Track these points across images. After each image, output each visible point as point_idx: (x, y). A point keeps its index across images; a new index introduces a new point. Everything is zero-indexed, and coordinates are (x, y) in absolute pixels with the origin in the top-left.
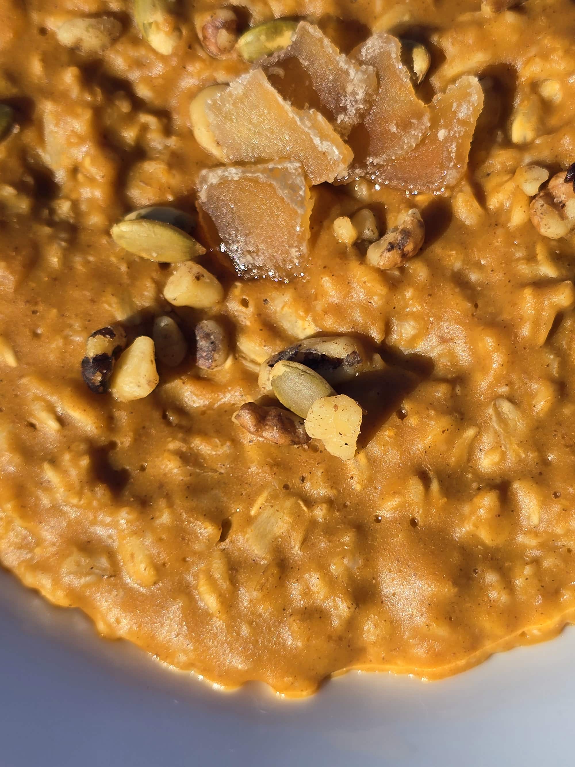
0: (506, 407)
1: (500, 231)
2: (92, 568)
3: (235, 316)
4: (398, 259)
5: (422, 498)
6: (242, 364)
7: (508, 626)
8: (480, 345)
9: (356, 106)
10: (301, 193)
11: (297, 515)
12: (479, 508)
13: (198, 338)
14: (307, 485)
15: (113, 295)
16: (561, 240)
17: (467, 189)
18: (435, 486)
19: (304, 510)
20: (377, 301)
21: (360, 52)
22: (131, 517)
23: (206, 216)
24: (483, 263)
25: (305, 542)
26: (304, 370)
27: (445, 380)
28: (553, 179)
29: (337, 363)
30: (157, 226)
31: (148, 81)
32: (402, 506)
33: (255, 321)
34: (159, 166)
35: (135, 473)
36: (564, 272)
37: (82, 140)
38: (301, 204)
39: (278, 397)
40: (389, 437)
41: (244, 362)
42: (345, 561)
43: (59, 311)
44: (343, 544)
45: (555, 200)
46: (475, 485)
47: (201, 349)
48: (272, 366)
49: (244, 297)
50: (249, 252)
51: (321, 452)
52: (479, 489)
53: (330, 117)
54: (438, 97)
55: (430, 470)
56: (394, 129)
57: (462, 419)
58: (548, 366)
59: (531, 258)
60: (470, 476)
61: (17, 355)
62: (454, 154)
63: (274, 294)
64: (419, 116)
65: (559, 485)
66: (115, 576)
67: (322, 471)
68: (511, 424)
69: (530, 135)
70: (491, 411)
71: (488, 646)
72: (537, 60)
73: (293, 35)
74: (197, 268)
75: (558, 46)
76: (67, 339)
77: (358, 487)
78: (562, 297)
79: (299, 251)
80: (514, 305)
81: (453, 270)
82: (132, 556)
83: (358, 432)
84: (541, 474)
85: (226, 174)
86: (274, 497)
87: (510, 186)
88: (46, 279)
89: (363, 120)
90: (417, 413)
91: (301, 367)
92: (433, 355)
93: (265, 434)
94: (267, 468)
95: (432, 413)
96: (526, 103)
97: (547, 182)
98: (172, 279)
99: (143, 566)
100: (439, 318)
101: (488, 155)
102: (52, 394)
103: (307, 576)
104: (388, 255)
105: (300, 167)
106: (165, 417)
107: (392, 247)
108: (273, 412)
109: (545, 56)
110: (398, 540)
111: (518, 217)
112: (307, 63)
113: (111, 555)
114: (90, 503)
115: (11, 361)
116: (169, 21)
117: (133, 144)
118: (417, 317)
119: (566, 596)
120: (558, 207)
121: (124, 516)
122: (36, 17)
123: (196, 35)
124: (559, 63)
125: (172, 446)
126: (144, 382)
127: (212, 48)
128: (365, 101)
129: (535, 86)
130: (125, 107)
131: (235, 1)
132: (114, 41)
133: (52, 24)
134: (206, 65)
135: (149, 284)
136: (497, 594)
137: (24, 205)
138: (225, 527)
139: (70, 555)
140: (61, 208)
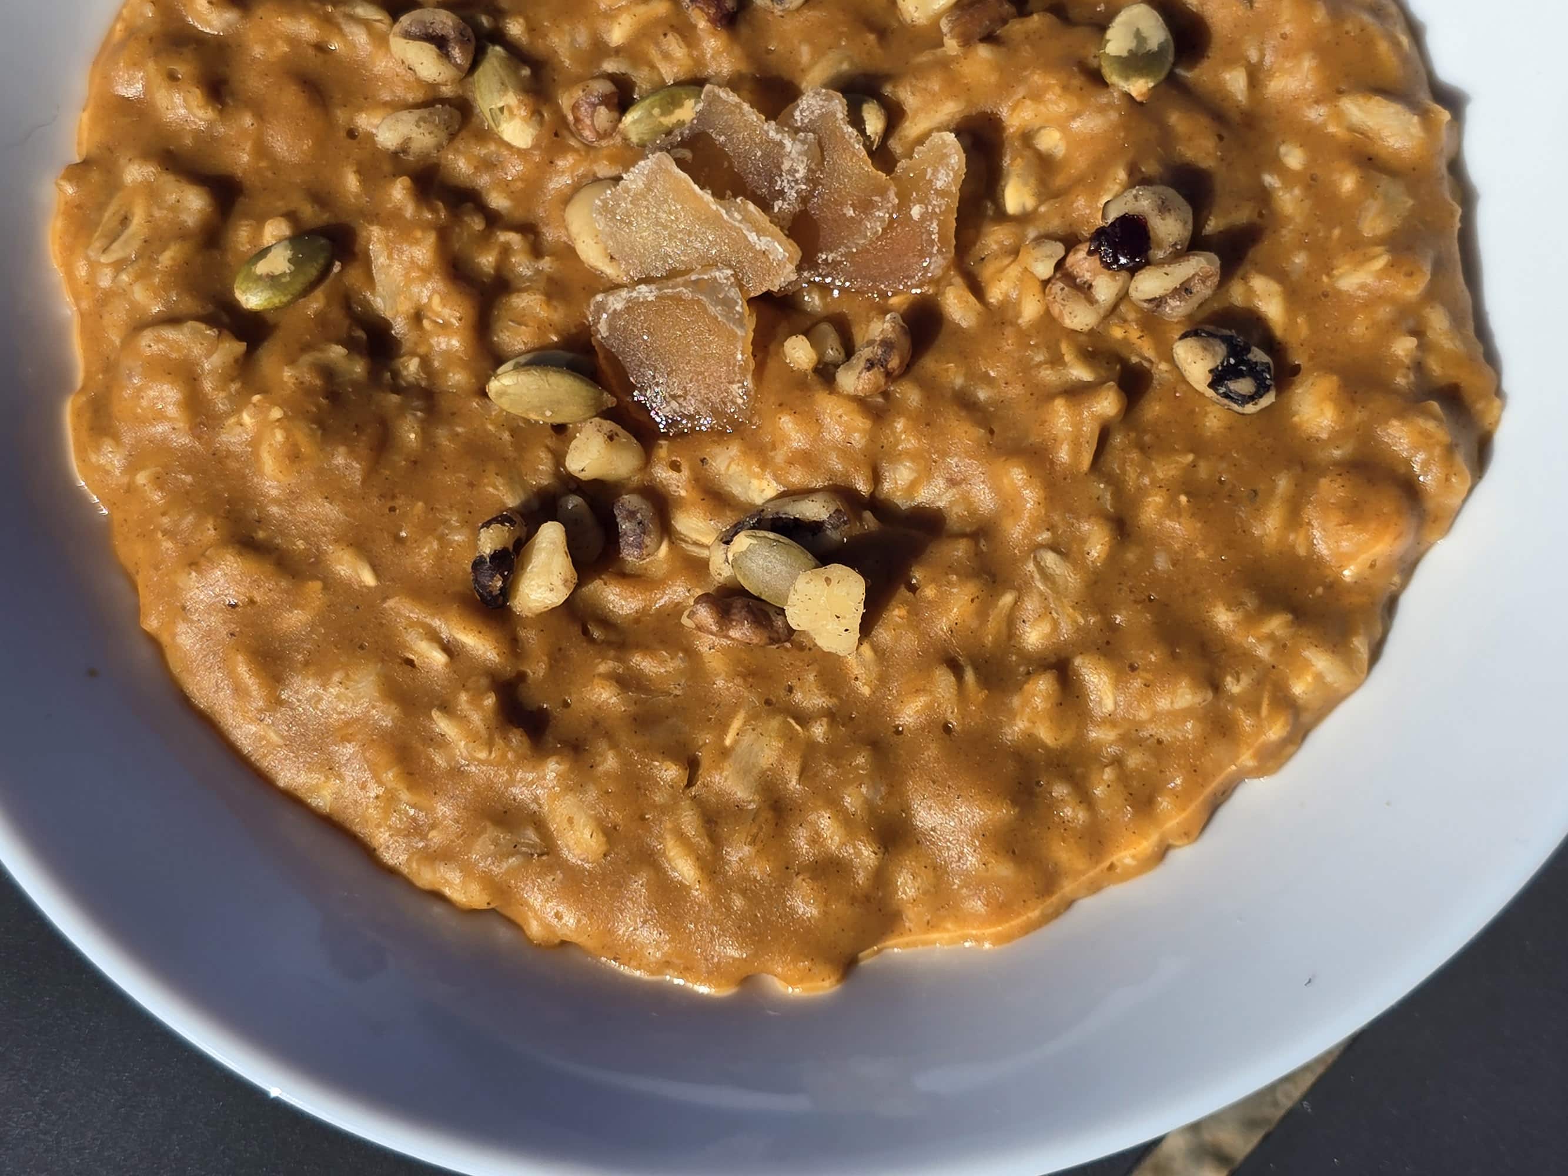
0: (1050, 559)
1: (1009, 331)
2: (515, 846)
3: (664, 486)
4: (882, 382)
5: (955, 693)
6: (682, 548)
7: (1091, 855)
8: (1005, 481)
9: (796, 187)
10: (738, 309)
11: (790, 738)
12: (1033, 695)
13: (619, 520)
14: (798, 696)
15: (497, 474)
16: (1091, 333)
17: (958, 280)
18: (970, 676)
19: (797, 730)
20: (858, 440)
21: (793, 115)
22: (562, 768)
23: (609, 355)
24: (992, 374)
25: (802, 773)
26: (777, 539)
27: (963, 535)
28: (1071, 254)
29: (816, 527)
30: (551, 374)
31: (502, 186)
32: (929, 707)
33: (693, 488)
34: (532, 298)
35: (558, 711)
36: (1103, 373)
37: (427, 274)
38: (739, 323)
39: (742, 582)
40: (900, 617)
41: (684, 546)
42: (864, 790)
43: (426, 503)
44: (857, 767)
45: (1078, 280)
46: (1022, 669)
47: (625, 534)
48: (727, 543)
49: (674, 458)
50: (674, 397)
51: (810, 649)
52: (1029, 673)
53: (764, 205)
54: (903, 164)
55: (959, 655)
56: (851, 213)
57: (994, 582)
58: (1098, 499)
59: (1056, 361)
60: (1014, 658)
61: (376, 569)
62: (937, 235)
63: (717, 450)
64: (883, 192)
65: (1135, 653)
66: (549, 852)
67: (814, 674)
68: (1060, 581)
69: (1030, 203)
70: (1031, 566)
71: (1068, 887)
72: (1028, 102)
73: (696, 103)
74: (608, 426)
75: (1053, 82)
76: (441, 539)
77: (866, 691)
78: (1106, 403)
79: (743, 386)
80: (1043, 423)
81: (953, 388)
82: (570, 820)
83: (861, 610)
84: (1108, 643)
85: (634, 295)
86: (753, 717)
87: (1014, 271)
88: (403, 463)
89: (806, 206)
90: (933, 581)
91: (770, 535)
92: (941, 504)
93: (732, 633)
94: (739, 680)
95: (954, 578)
96: (1019, 160)
97: (1064, 259)
98: (573, 445)
99: (587, 832)
100: (944, 454)
101: (978, 235)
102: (433, 616)
103: (812, 817)
104: (866, 375)
105: (732, 275)
106: (586, 633)
107: (870, 365)
108: (738, 603)
109: (1036, 96)
110: (931, 752)
111: (1030, 310)
112: (722, 138)
113: (539, 823)
114: (504, 756)
115: (368, 579)
116: (526, 101)
117: (492, 272)
118: (914, 456)
119: (1164, 803)
120: (1084, 290)
121: (553, 769)
122: (341, 116)
123: (563, 118)
124: (1057, 104)
125: (603, 668)
126: (558, 582)
127: (587, 133)
128: (807, 180)
129: (1027, 137)
130: (477, 224)
131: (610, 66)
132: (452, 137)
133: (365, 121)
134: (580, 155)
135: (543, 454)
136: (1072, 813)
137: (358, 368)
138: (692, 766)
139: (484, 830)
140: (406, 368)
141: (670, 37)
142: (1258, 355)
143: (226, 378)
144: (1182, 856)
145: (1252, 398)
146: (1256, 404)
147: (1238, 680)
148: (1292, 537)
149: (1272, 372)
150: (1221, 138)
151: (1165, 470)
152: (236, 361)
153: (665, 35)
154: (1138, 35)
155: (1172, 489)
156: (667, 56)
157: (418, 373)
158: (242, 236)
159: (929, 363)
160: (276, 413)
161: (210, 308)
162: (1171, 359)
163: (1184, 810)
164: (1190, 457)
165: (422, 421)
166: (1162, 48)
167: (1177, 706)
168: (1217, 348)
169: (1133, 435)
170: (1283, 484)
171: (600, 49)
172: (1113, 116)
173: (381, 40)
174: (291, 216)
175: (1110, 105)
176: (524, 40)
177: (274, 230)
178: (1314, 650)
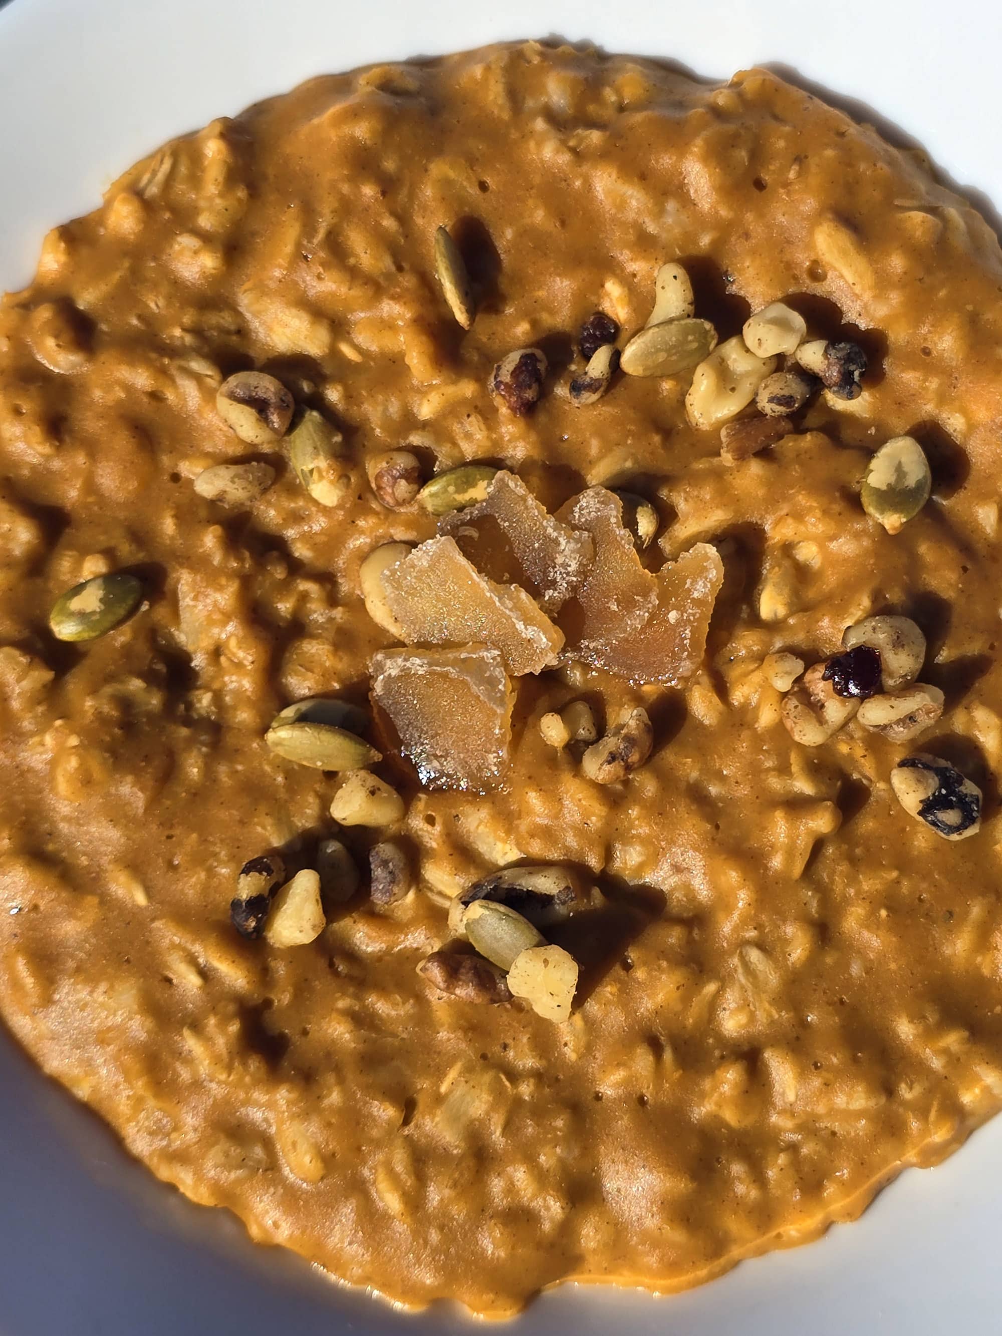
0: (754, 955)
1: (746, 734)
2: (244, 1160)
3: (418, 836)
4: (621, 773)
5: (653, 1071)
6: (428, 897)
7: (759, 1227)
8: (723, 879)
9: (567, 578)
10: (500, 687)
11: (498, 1093)
12: (723, 1082)
13: (372, 866)
14: (511, 1054)
15: (267, 814)
16: (820, 748)
17: (705, 680)
18: (668, 1056)
19: (506, 1086)
20: (595, 822)
21: (573, 512)
22: (293, 1096)
23: (383, 713)
24: (725, 772)
25: (508, 1125)
26: (507, 913)
27: (680, 921)
28: (809, 672)
29: (546, 900)
30: (324, 732)
31: (307, 538)
32: (627, 1082)
33: (444, 842)
34: (321, 647)
35: (296, 1039)
36: (824, 789)
37: (227, 617)
38: (501, 702)
39: (473, 943)
40: (611, 993)
41: (429, 894)
42: (558, 1150)
43: (200, 835)
44: (556, 1129)
45: (812, 698)
46: (717, 1053)
47: (376, 879)
48: (466, 904)
49: (429, 813)
50: (436, 756)
51: (528, 1011)
52: (722, 1057)
53: (536, 593)
54: (669, 565)
55: (661, 1034)
56: (614, 607)
57: (701, 972)
58: (805, 904)
59: (784, 770)
60: (711, 1041)
61: (148, 891)
62: (688, 641)
63: (468, 809)
64: (645, 592)
65: (820, 1054)
66: (272, 1169)
67: (528, 1036)
68: (761, 977)
69: (782, 611)
70: (735, 961)
71: (735, 1252)
72: (790, 520)
73: (488, 486)
74: (373, 780)
75: (816, 504)
76: (211, 872)
77: (573, 1057)
78: (821, 821)
79: (498, 757)
80: (763, 829)
81: (688, 782)
82: (294, 1144)
83: (574, 992)
84: (798, 1038)
85: (408, 664)
86: (469, 1070)
87: (757, 677)
88: (184, 794)
89: (576, 595)
90: (645, 964)
91: (502, 908)
92: (665, 888)
93: (458, 991)
94: (460, 1034)
95: (664, 964)
96: (777, 569)
97: (803, 676)
98: (340, 793)
99: (307, 1159)
100: (672, 842)
101: (730, 638)
102: (194, 942)
103: (510, 1169)
104: (608, 767)
105: (498, 655)
106: (331, 965)
107: (613, 758)
108: (468, 963)
109: (798, 516)
110: (623, 1123)
111: (766, 717)
112: (507, 524)
113: (268, 1143)
114: (241, 1079)
115: (140, 898)
116: (334, 466)
117: (288, 616)
118: (645, 841)
119: (830, 1190)
120: (815, 708)
121: (283, 1095)
122: (166, 460)
123: (368, 482)
124: (815, 524)
125: (341, 1004)
126: (307, 926)
127: (388, 498)
128: (578, 573)
129: (788, 548)
130: (279, 573)
131: (416, 439)
132: (265, 491)
133: (186, 468)
134: (380, 519)
135: (311, 799)
136: (744, 1189)
137: (155, 701)
138: (408, 1108)
139: (216, 1143)
140: (200, 701)
141: (472, 418)
142: (970, 788)
143: (33, 701)
144: (844, 1231)
145: (958, 829)
146: (960, 834)
147: (911, 1088)
148: (979, 959)
149: (981, 803)
150: (965, 569)
151: (869, 884)
152: (45, 686)
153: (469, 416)
154: (900, 471)
155: (875, 902)
156: (468, 436)
157: (208, 707)
158: (64, 565)
159: (669, 756)
160: (74, 741)
161: (26, 633)
162: (888, 781)
163: (848, 1196)
164: (895, 874)
165: (206, 756)
166: (920, 485)
167: (851, 1107)
168: (930, 781)
169: (845, 847)
170: (976, 910)
171: (410, 422)
172: (866, 542)
173: (209, 395)
174: (109, 553)
175: (864, 532)
176: (341, 407)
177: (94, 566)
178: (984, 1066)
